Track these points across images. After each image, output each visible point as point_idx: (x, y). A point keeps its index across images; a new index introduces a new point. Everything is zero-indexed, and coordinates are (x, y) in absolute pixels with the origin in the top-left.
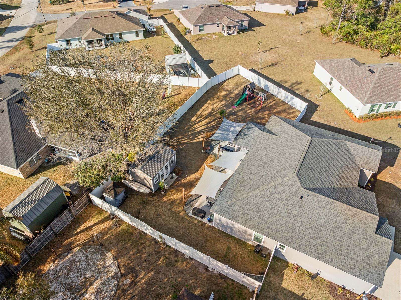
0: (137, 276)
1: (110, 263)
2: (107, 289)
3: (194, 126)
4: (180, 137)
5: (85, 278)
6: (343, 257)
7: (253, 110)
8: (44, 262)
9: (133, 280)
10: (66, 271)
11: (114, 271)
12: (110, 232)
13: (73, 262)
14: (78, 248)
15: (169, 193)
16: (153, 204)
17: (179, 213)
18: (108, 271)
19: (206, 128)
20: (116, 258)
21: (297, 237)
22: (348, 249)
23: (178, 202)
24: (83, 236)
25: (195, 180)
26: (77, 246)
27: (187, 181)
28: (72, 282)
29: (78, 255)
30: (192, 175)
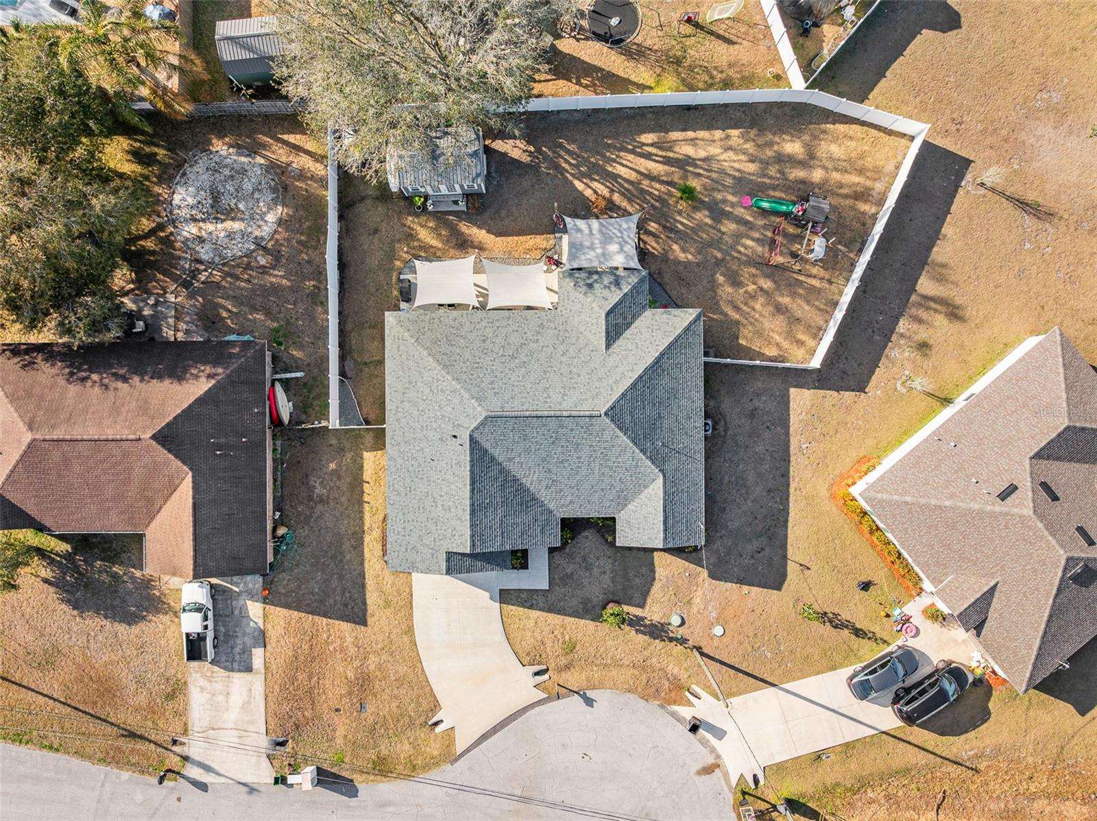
0: (274, 268)
1: (270, 220)
2: (239, 243)
3: (622, 154)
4: (571, 147)
5: (236, 204)
6: (402, 517)
7: (760, 249)
8: (221, 136)
9: (267, 265)
10: (229, 174)
11: (264, 234)
12: (309, 182)
13: (243, 171)
14: (262, 161)
15: (423, 219)
16: (388, 209)
17: (396, 259)
18: (259, 227)
19: (630, 182)
20: (280, 222)
21: (402, 450)
22: (413, 521)
23: (416, 244)
24: (281, 151)
25: (476, 243)
26: (264, 157)
27: (467, 231)
28: (223, 194)
29: (255, 169)
30: (484, 232)
